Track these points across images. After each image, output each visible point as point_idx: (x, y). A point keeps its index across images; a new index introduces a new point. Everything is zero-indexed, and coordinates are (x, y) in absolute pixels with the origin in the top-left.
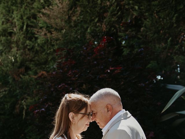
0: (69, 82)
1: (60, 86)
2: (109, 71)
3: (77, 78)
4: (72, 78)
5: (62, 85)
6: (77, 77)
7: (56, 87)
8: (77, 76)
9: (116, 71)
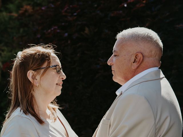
0: (63, 24)
1: (49, 31)
2: (126, 5)
3: (75, 18)
4: (69, 17)
5: (52, 29)
6: (75, 16)
7: (45, 31)
8: (75, 14)
9: (138, 5)
